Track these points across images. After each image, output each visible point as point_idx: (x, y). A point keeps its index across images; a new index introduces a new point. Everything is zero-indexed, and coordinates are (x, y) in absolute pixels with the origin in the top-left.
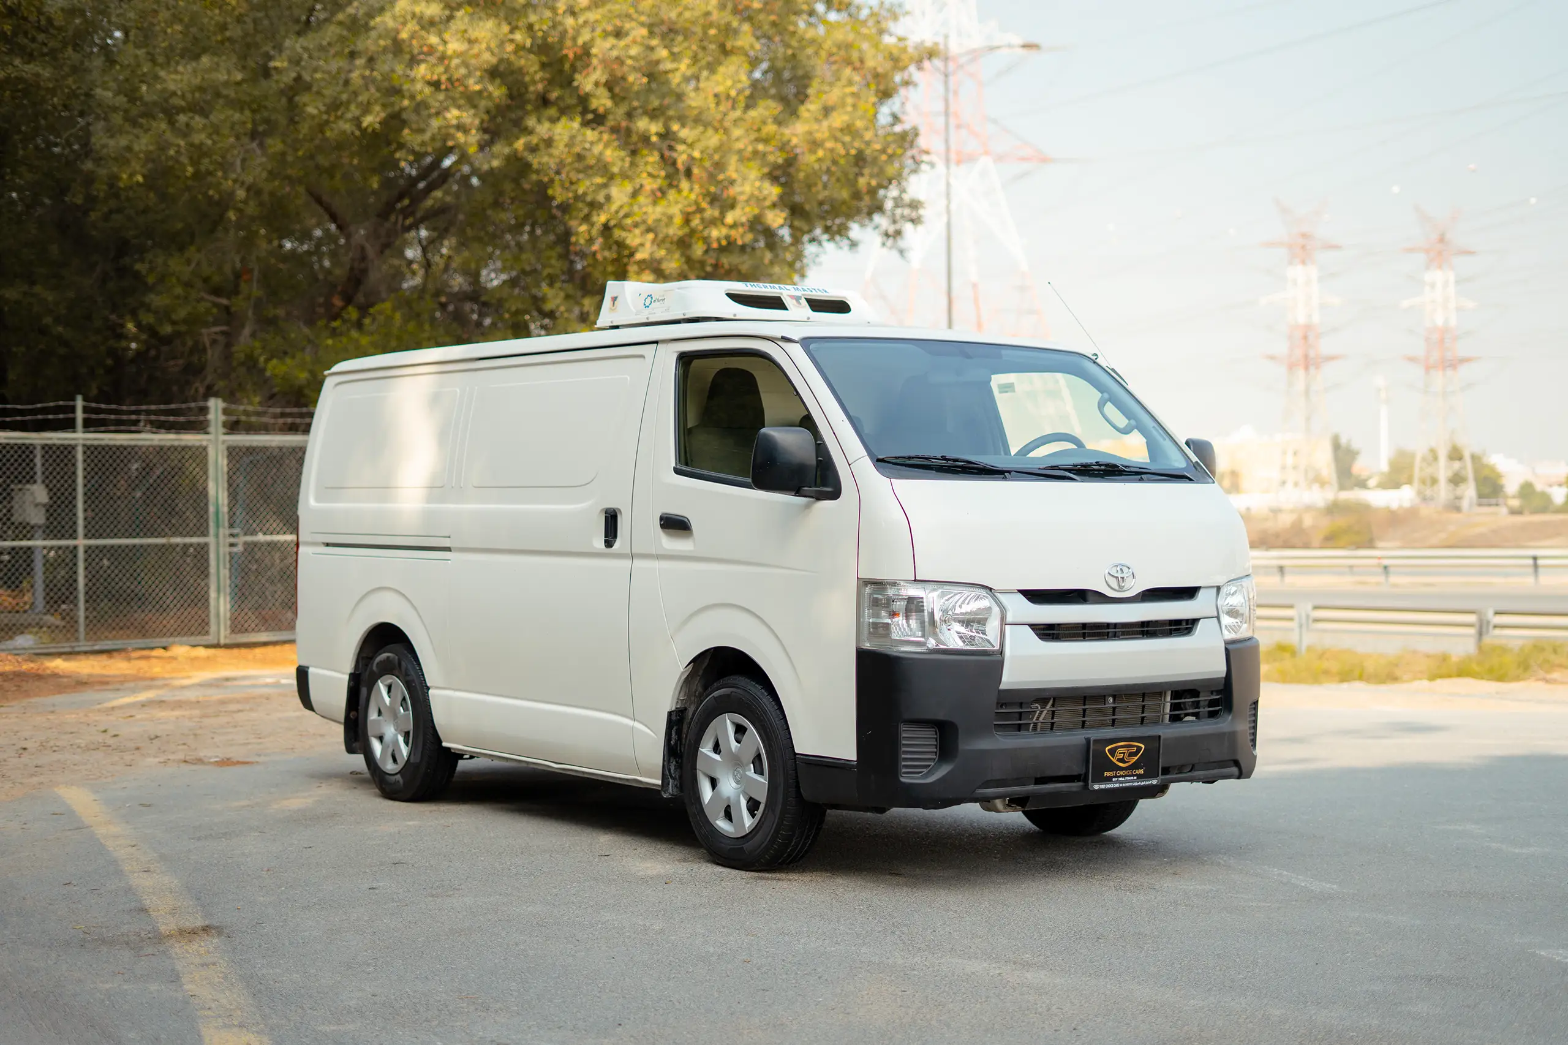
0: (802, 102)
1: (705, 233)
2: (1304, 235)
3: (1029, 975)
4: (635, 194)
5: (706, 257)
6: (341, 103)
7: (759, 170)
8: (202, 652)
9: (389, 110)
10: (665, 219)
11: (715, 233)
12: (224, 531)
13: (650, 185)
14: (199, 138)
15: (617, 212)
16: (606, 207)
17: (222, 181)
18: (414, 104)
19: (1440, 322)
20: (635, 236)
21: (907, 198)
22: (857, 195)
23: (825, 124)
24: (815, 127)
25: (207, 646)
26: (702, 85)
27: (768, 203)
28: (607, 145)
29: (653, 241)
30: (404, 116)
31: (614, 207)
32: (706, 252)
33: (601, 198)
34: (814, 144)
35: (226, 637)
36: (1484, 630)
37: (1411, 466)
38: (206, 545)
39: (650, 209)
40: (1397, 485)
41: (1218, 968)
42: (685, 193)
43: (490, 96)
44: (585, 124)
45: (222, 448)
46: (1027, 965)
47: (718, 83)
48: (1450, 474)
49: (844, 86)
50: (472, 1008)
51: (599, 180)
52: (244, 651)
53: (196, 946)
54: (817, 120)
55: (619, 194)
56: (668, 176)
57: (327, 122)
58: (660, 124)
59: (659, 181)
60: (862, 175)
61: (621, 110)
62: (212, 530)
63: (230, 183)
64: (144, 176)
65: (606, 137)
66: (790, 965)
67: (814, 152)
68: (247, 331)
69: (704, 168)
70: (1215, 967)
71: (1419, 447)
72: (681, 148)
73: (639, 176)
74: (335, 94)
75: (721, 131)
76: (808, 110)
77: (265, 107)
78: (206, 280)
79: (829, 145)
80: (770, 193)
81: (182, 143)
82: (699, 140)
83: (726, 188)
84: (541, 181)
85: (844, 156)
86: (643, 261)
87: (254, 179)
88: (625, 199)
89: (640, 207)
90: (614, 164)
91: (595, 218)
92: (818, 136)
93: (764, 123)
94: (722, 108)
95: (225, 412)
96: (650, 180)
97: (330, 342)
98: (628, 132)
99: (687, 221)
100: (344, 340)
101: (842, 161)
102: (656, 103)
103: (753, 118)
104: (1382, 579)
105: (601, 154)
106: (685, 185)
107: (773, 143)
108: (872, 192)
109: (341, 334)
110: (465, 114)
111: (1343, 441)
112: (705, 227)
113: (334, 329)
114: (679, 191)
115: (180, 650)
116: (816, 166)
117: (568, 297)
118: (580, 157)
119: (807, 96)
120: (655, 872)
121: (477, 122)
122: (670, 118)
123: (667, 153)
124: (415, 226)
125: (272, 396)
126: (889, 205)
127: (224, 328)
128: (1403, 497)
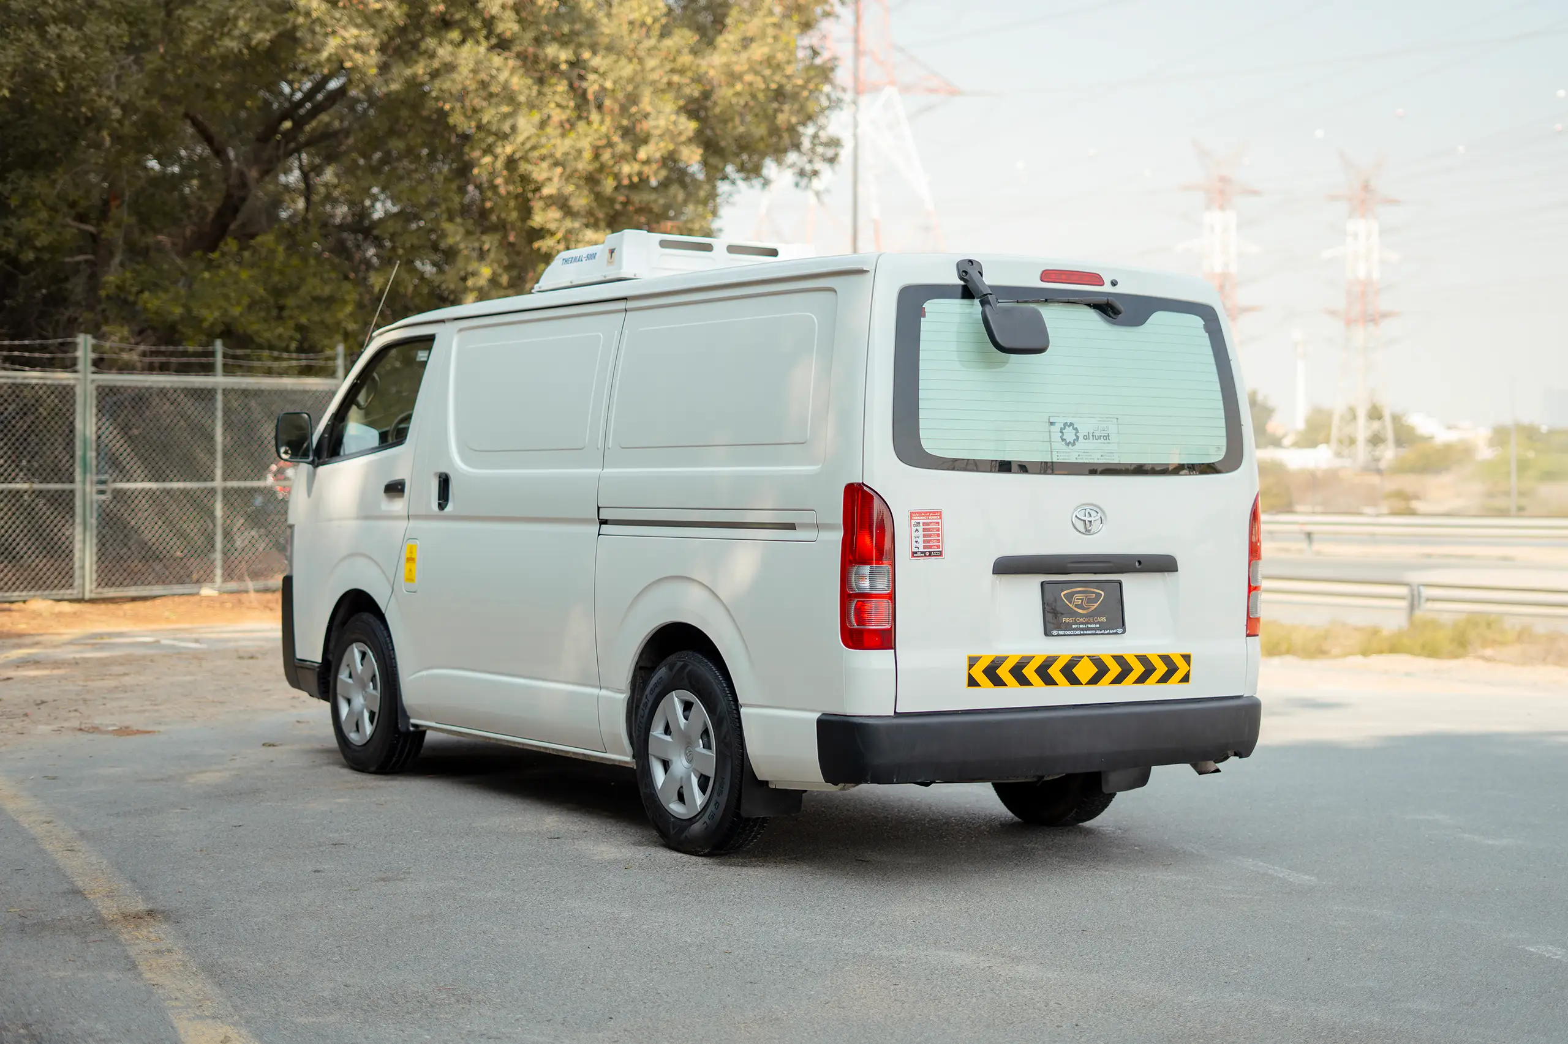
0: (720, 32)
1: (616, 169)
2: (1223, 180)
3: (1019, 968)
4: (543, 124)
5: (615, 195)
6: (228, 19)
7: (674, 103)
8: (66, 607)
9: (281, 28)
10: (573, 152)
11: (626, 169)
12: (92, 477)
13: (558, 116)
14: (72, 50)
15: (523, 144)
16: (511, 138)
17: (96, 98)
18: (309, 21)
19: (1362, 274)
20: (541, 170)
21: (823, 135)
22: (775, 131)
23: (744, 56)
24: (734, 58)
25: (71, 601)
26: (614, 11)
27: (683, 138)
28: (513, 72)
29: (562, 174)
30: (299, 34)
31: (520, 139)
32: (616, 188)
33: (506, 127)
34: (733, 77)
35: (91, 591)
36: (1416, 603)
37: (1328, 426)
38: (72, 491)
39: (558, 141)
40: (1313, 444)
41: (1210, 963)
42: (595, 125)
43: (391, 16)
44: (491, 48)
45: (91, 389)
46: (1016, 959)
47: (632, 10)
48: (1368, 434)
49: (764, 16)
50: (453, 1000)
51: (505, 109)
52: (111, 606)
53: (145, 932)
54: (736, 52)
55: (526, 124)
56: (578, 107)
57: (211, 38)
58: (571, 52)
59: (568, 112)
60: (782, 111)
61: (530, 35)
62: (78, 477)
63: (104, 100)
64: (12, 91)
65: (511, 63)
66: (773, 957)
67: (731, 85)
68: (117, 260)
69: (615, 100)
70: (1207, 962)
71: (1338, 406)
72: (592, 77)
73: (546, 106)
74: (221, 9)
75: (635, 60)
76: (726, 41)
77: (143, 20)
78: (73, 205)
79: (748, 78)
80: (686, 129)
81: (53, 56)
82: (612, 70)
83: (639, 121)
84: (442, 109)
85: (763, 91)
86: (551, 197)
87: (130, 96)
88: (533, 131)
89: (549, 139)
90: (521, 93)
91: (499, 150)
92: (737, 68)
93: (679, 52)
94: (635, 36)
95: (95, 349)
96: (558, 110)
97: (206, 275)
98: (536, 60)
99: (597, 156)
100: (222, 273)
101: (761, 96)
102: (566, 29)
103: (668, 48)
104: (1304, 545)
105: (507, 81)
106: (595, 116)
107: (689, 74)
108: (792, 129)
109: (219, 266)
110: (364, 33)
111: (1260, 398)
112: (615, 163)
113: (211, 261)
114: (589, 123)
115: (40, 604)
116: (734, 100)
117: (468, 233)
118: (484, 85)
119: (724, 26)
120: (612, 856)
121: (376, 42)
122: (580, 45)
123: (577, 83)
124: (298, 150)
125: (141, 332)
126: (806, 144)
127: (90, 257)
128: (1320, 458)
